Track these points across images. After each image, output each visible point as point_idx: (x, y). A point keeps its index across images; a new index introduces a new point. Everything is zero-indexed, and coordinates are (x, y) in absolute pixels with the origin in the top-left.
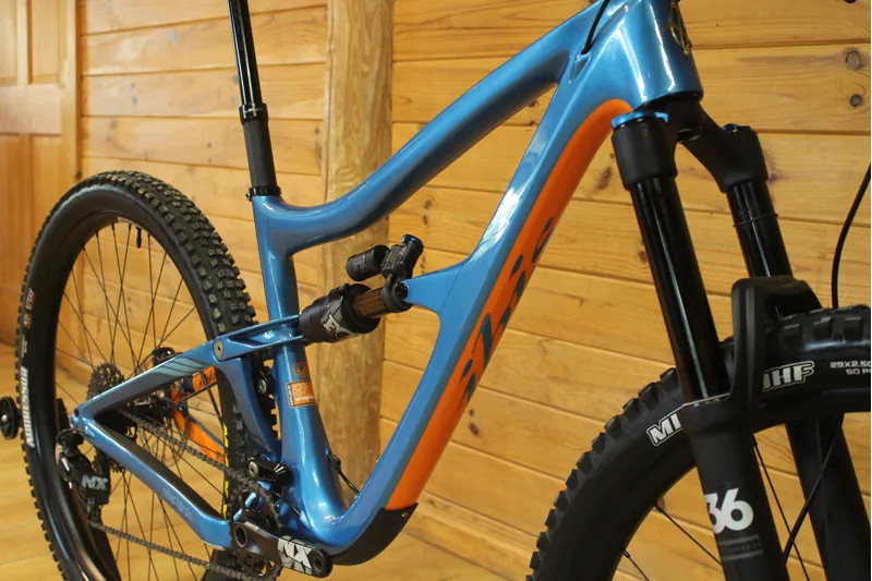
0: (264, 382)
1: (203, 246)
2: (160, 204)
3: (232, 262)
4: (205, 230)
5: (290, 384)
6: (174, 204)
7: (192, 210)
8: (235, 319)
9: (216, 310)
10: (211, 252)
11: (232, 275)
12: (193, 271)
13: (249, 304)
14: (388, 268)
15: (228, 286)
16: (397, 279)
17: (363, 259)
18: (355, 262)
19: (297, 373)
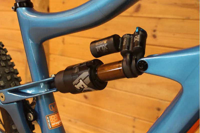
0: (31, 114)
3: (3, 46)
5: (48, 116)
8: (9, 77)
11: (4, 53)
13: (15, 68)
14: (126, 50)
15: (3, 59)
16: (134, 57)
17: (105, 44)
18: (97, 46)
19: (51, 109)
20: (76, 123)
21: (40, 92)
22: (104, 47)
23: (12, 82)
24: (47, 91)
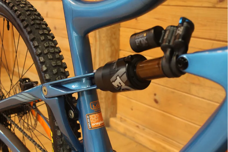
0: (72, 112)
1: (37, 29)
2: (13, 6)
3: (53, 37)
4: (37, 19)
5: (88, 115)
6: (21, 5)
7: (31, 9)
8: (55, 71)
9: (44, 66)
10: (41, 32)
11: (53, 45)
12: (31, 43)
13: (63, 61)
14: (167, 44)
15: (51, 51)
16: (176, 53)
17: (145, 37)
18: (137, 39)
19: (92, 108)
20: (144, 129)
21: (82, 88)
22: (143, 40)
23: (58, 76)
24: (89, 87)
